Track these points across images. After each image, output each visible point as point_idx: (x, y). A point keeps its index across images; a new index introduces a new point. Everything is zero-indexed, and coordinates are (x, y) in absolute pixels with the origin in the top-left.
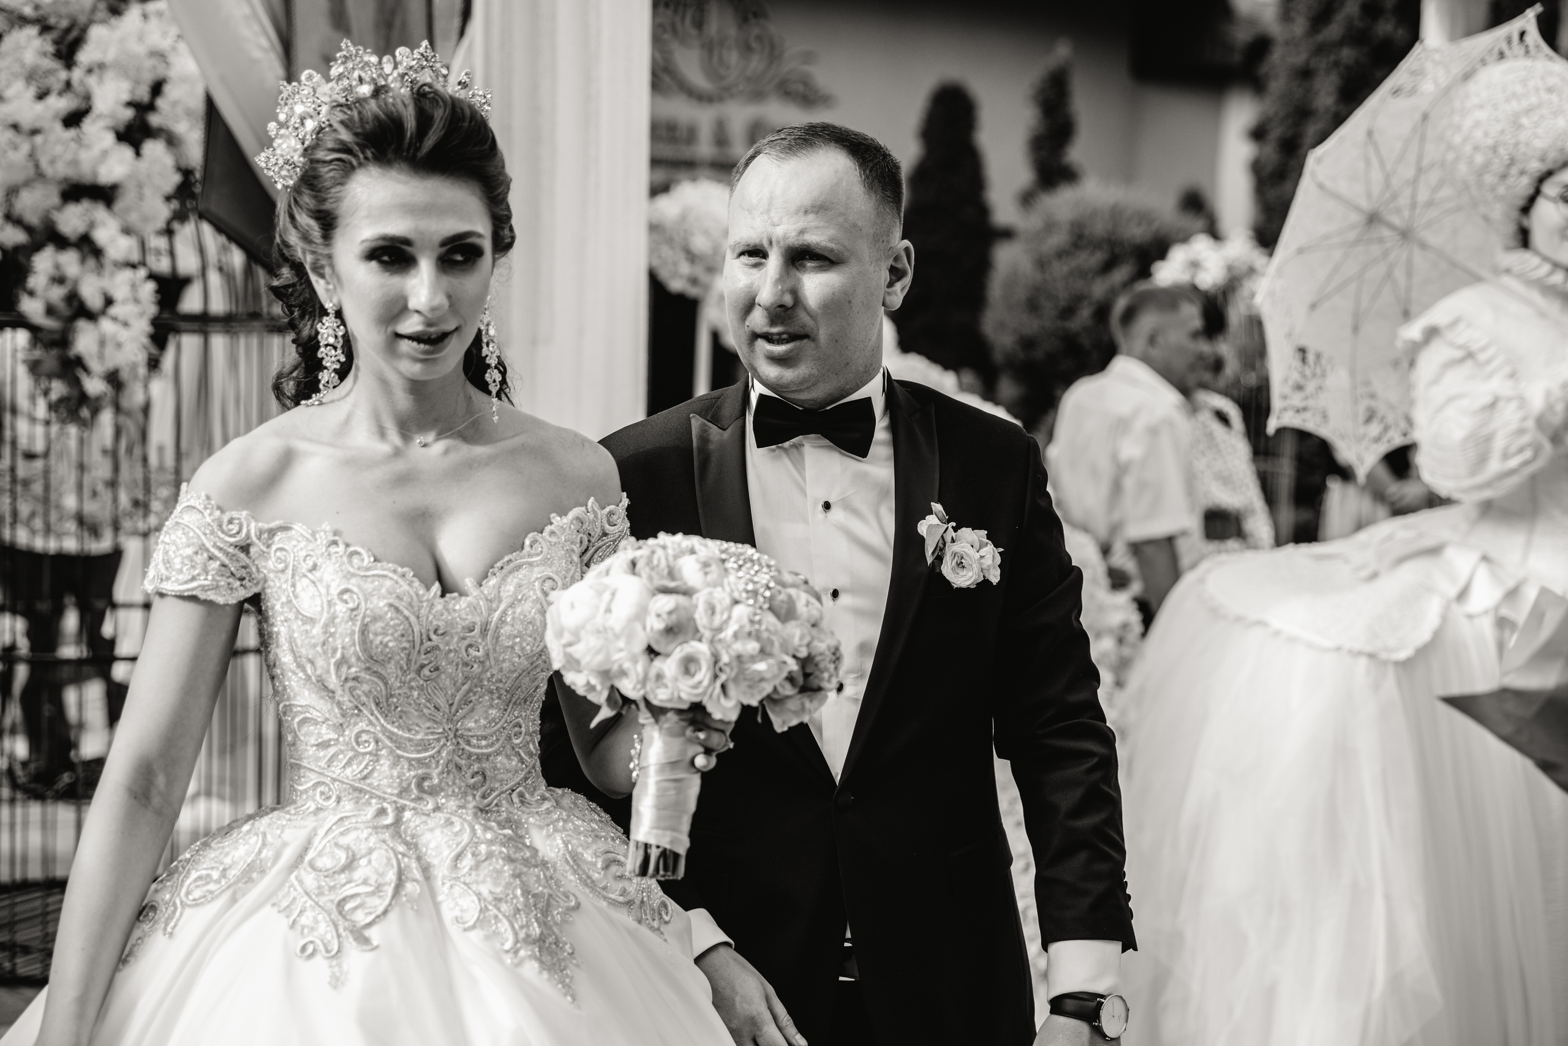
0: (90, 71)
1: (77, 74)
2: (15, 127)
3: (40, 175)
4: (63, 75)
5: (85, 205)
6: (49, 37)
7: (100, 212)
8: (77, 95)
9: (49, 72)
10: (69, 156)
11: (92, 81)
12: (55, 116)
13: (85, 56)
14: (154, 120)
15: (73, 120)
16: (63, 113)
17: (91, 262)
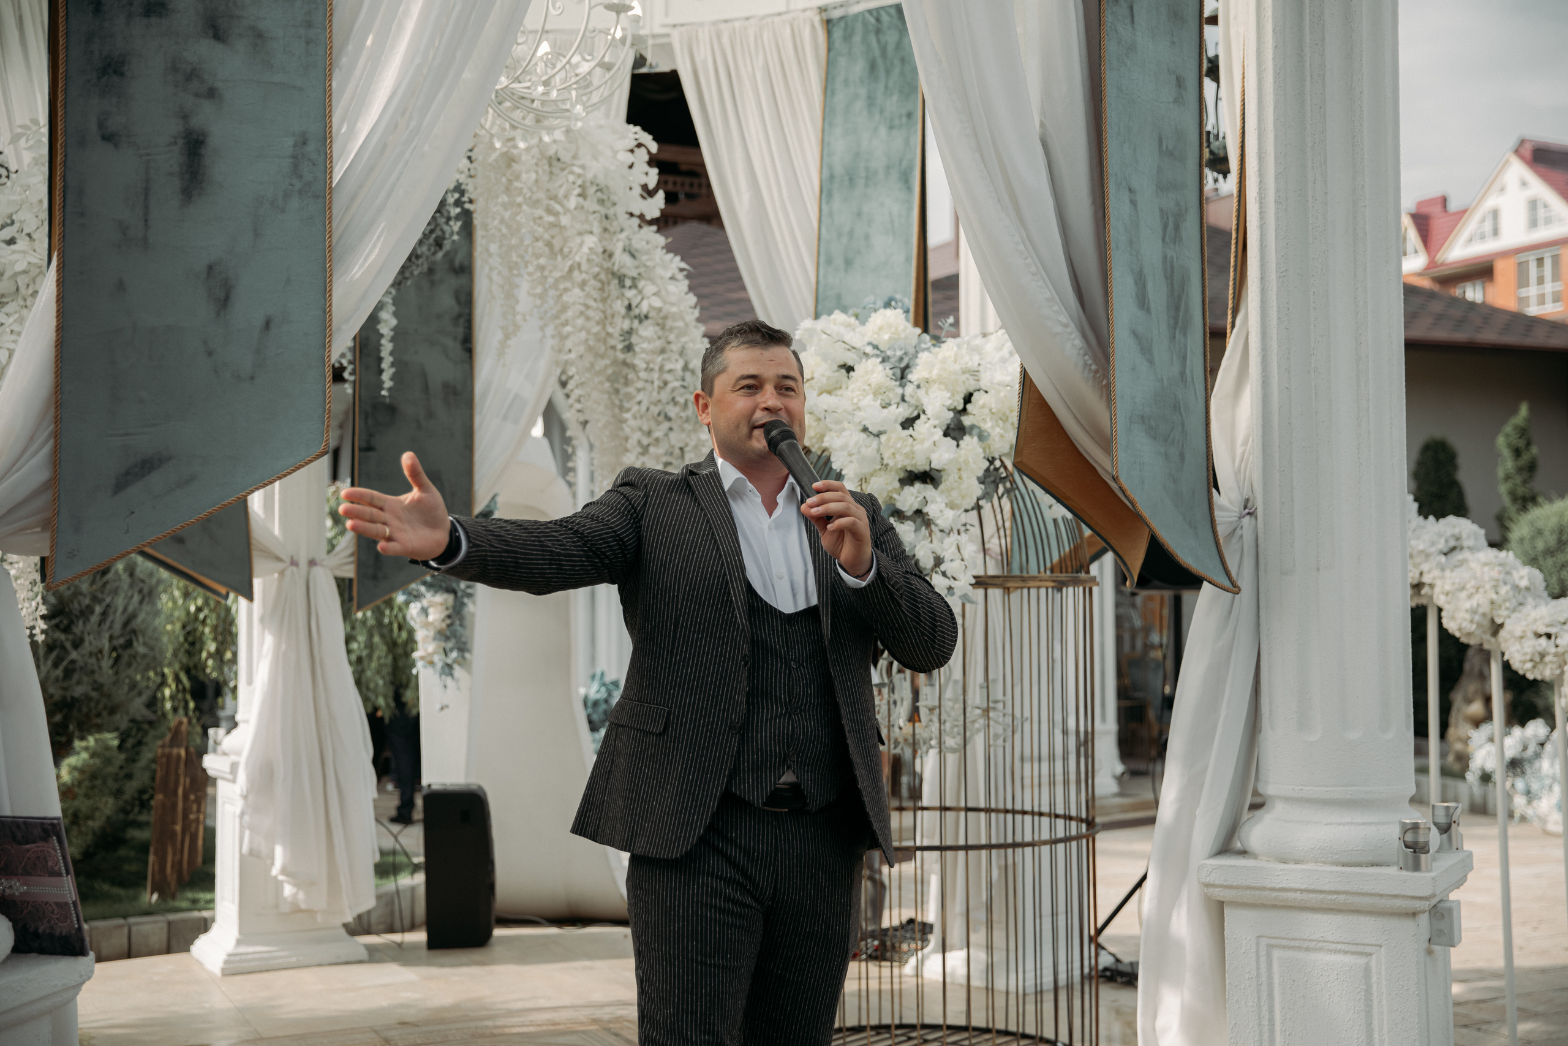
0: (918, 387)
1: (909, 389)
2: (865, 430)
3: (885, 467)
4: (900, 391)
5: (918, 485)
6: (888, 365)
7: (928, 490)
8: (910, 405)
9: (891, 389)
10: (907, 450)
11: (921, 393)
12: (896, 421)
13: (913, 376)
14: (967, 421)
15: (908, 423)
16: (901, 419)
17: (924, 531)
